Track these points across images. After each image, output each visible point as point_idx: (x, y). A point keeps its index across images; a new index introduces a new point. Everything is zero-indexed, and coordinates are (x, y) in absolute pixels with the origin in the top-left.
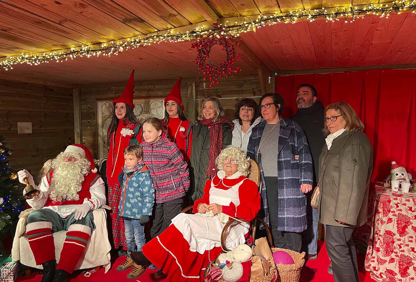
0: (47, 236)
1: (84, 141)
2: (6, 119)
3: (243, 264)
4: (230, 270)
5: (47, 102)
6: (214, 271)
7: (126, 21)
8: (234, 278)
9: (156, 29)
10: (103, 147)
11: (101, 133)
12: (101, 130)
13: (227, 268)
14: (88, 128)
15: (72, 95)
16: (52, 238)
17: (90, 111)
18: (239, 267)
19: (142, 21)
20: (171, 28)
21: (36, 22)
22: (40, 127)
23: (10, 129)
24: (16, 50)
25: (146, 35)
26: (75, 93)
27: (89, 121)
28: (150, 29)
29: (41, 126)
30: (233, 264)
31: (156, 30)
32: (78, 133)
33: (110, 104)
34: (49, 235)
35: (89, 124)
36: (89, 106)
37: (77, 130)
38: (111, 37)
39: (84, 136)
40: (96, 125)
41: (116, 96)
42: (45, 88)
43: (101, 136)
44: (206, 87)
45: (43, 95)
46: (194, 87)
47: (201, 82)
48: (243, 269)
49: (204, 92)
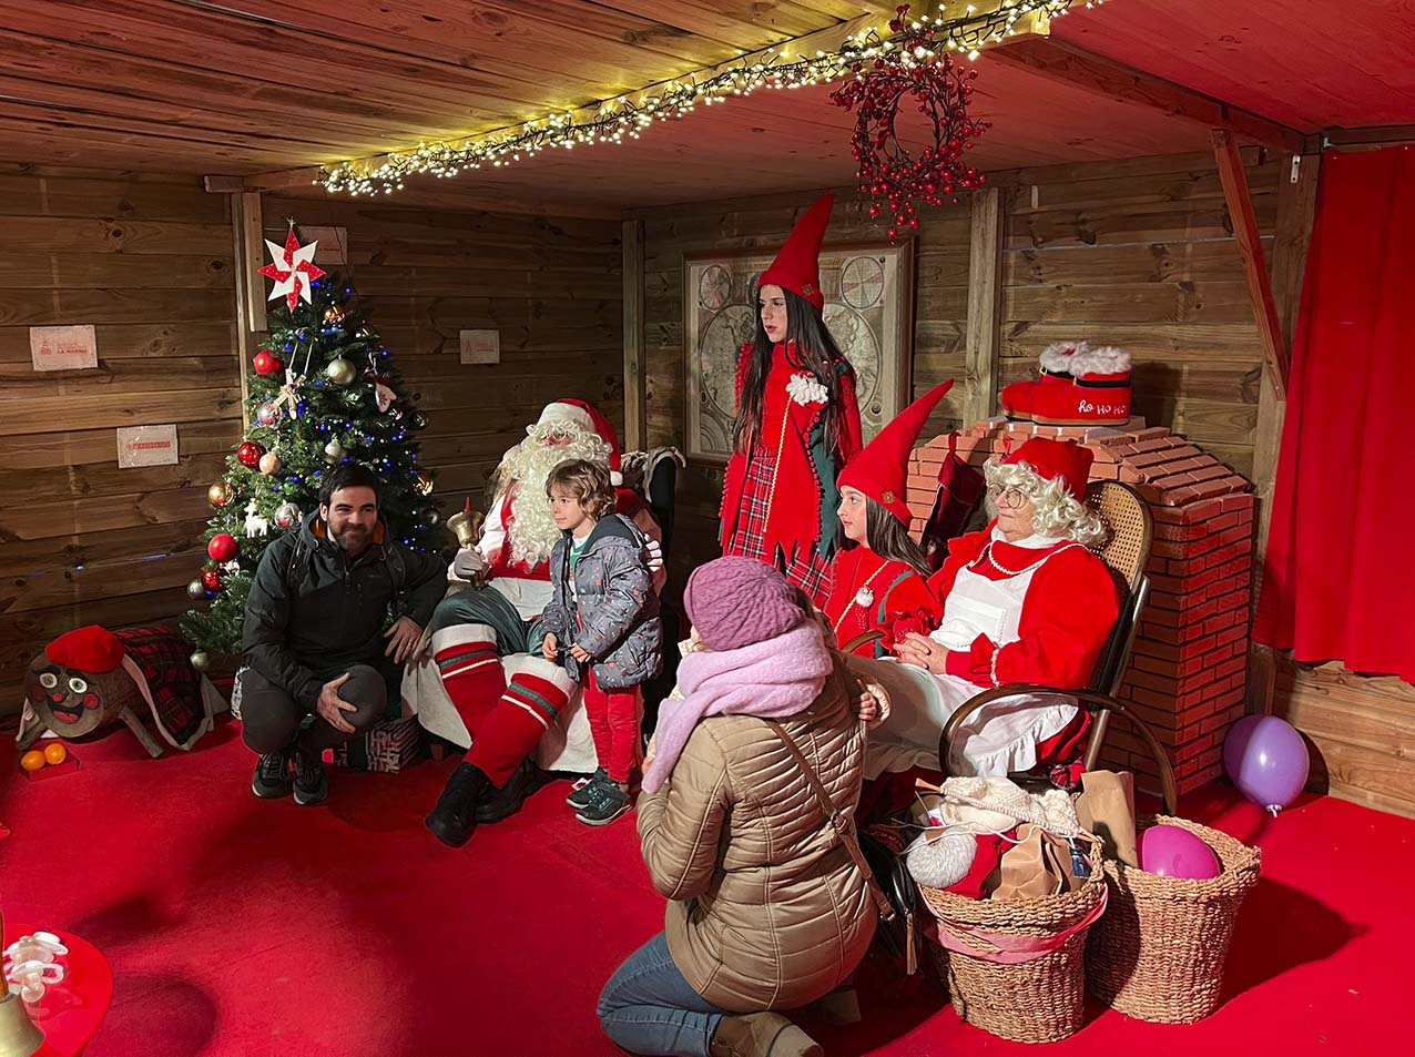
0: (485, 661)
1: (650, 387)
2: (430, 322)
3: (979, 838)
4: (929, 848)
5: (541, 270)
7: (634, 39)
8: (933, 875)
9: (738, 48)
10: (701, 412)
11: (694, 367)
12: (696, 355)
13: (925, 839)
14: (662, 348)
15: (617, 242)
17: (668, 293)
18: (961, 847)
19: (680, 32)
20: (783, 42)
21: (407, 70)
22: (522, 346)
23: (438, 351)
24: (403, 137)
25: (715, 67)
26: (629, 234)
27: (662, 324)
28: (724, 51)
29: (526, 342)
30: (944, 833)
31: (740, 52)
32: (634, 364)
33: (723, 270)
34: (489, 661)
35: (665, 336)
36: (665, 275)
37: (631, 355)
38: (620, 85)
39: (651, 374)
40: (681, 339)
41: (744, 245)
42: (539, 223)
43: (695, 377)
44: (1039, 205)
45: (531, 246)
46: (994, 208)
47: (1021, 184)
48: (972, 855)
49: (1030, 222)
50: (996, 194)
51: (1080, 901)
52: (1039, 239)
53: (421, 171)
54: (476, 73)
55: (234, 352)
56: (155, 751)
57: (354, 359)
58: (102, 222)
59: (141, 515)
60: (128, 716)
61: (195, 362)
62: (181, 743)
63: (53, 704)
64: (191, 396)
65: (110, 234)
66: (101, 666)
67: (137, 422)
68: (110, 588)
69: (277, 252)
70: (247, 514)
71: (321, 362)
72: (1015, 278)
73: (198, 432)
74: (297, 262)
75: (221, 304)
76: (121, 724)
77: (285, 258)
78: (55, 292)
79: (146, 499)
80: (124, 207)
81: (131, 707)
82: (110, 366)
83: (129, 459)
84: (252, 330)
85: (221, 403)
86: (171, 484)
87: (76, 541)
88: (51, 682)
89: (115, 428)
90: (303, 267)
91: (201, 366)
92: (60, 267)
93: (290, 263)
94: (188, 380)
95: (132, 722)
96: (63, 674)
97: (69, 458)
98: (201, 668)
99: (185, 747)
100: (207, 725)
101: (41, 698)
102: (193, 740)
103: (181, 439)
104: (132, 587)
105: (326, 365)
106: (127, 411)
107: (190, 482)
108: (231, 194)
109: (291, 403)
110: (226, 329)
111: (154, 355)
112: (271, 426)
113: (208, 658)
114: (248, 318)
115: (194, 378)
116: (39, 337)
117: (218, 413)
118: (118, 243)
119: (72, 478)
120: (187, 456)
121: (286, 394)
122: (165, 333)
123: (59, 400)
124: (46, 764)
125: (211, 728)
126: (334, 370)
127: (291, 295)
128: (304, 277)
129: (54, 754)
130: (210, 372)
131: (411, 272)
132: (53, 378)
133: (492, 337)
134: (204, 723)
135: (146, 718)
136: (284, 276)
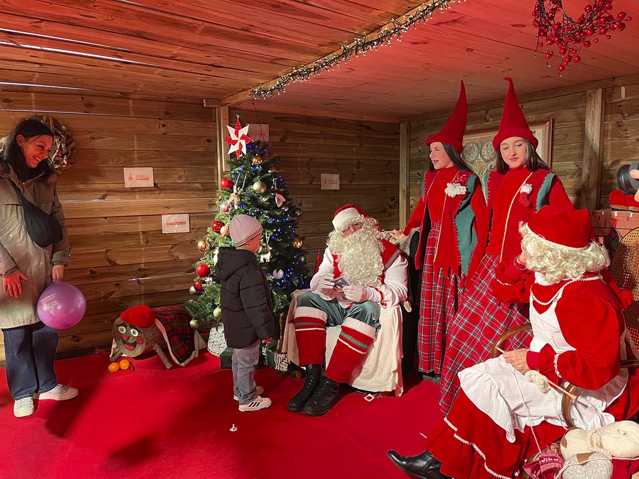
1: (412, 202)
2: (307, 170)
3: (615, 462)
4: (580, 467)
5: (360, 146)
6: (547, 457)
13: (577, 460)
14: (418, 183)
15: (397, 133)
16: (324, 334)
17: (421, 157)
18: (603, 468)
22: (351, 181)
23: (311, 183)
26: (403, 129)
27: (419, 171)
29: (352, 180)
30: (590, 457)
32: (404, 191)
34: (319, 329)
36: (420, 148)
37: (403, 186)
39: (412, 196)
42: (360, 124)
44: (626, 96)
45: (355, 135)
46: (599, 99)
47: (615, 86)
48: (610, 473)
49: (621, 106)
50: (601, 92)
52: (626, 115)
53: (294, 82)
55: (216, 181)
56: (169, 366)
57: (266, 182)
58: (157, 120)
59: (173, 256)
60: (158, 349)
61: (198, 186)
62: (181, 363)
63: (125, 341)
64: (196, 201)
65: (161, 126)
66: (144, 322)
67: (171, 212)
68: (158, 288)
69: (232, 130)
71: (250, 182)
72: (611, 137)
73: (199, 218)
74: (240, 135)
75: (210, 157)
76: (154, 353)
77: (235, 134)
78: (135, 152)
79: (174, 248)
80: (167, 113)
81: (158, 344)
82: (159, 186)
83: (166, 230)
84: (224, 171)
85: (209, 205)
86: (186, 242)
87: (142, 266)
88: (123, 331)
89: (161, 215)
90: (243, 137)
91: (201, 187)
92: (137, 140)
93: (237, 136)
94: (195, 194)
95: (159, 351)
96: (128, 327)
97: (140, 228)
98: (194, 327)
99: (183, 364)
100: (195, 354)
101: (119, 337)
102: (187, 361)
103: (191, 221)
104: (167, 288)
105: (253, 184)
106: (166, 207)
107: (195, 241)
108: (215, 107)
109: (235, 202)
110: (212, 170)
111: (179, 181)
112: (226, 213)
113: (198, 322)
114: (222, 165)
115: (197, 192)
116: (128, 172)
117: (208, 209)
118: (163, 130)
119: (141, 238)
120: (194, 229)
121: (233, 198)
122: (184, 172)
123: (137, 200)
124: (120, 369)
125: (197, 356)
126: (256, 186)
127: (237, 151)
128: (243, 142)
129: (124, 365)
130: (205, 190)
131: (298, 146)
132: (133, 190)
133: (336, 177)
134: (193, 353)
135: (166, 351)
136: (235, 142)
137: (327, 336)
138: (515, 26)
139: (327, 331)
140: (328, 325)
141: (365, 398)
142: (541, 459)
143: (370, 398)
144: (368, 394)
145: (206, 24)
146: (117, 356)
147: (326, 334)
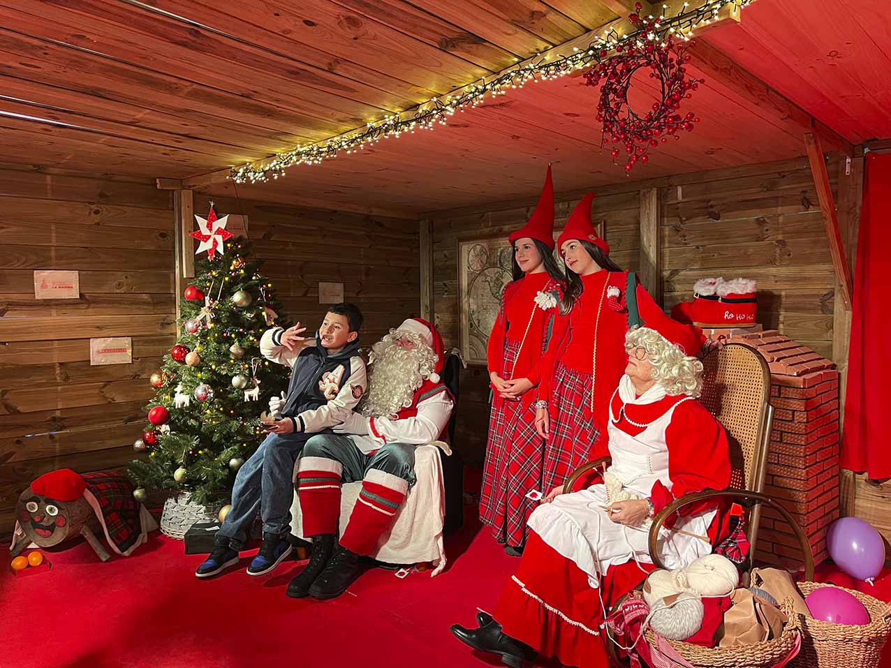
0: (329, 486)
1: (436, 321)
2: (300, 277)
3: (704, 600)
4: (669, 610)
5: (370, 247)
6: (631, 605)
7: (447, 45)
8: (675, 630)
9: (516, 56)
10: (469, 334)
11: (465, 307)
12: (466, 299)
13: (664, 603)
14: (445, 296)
15: (417, 233)
16: (338, 493)
17: (448, 263)
18: (692, 607)
19: (479, 40)
20: (546, 50)
22: (358, 293)
23: (305, 295)
25: (498, 73)
26: (423, 227)
27: (445, 282)
28: (505, 59)
29: (360, 291)
30: (678, 598)
31: (516, 60)
32: (426, 306)
33: (482, 247)
34: (332, 487)
35: (446, 289)
36: (446, 252)
37: (425, 301)
38: (433, 88)
39: (437, 313)
40: (458, 289)
41: (495, 231)
42: (368, 218)
43: (465, 312)
44: (683, 197)
45: (363, 233)
46: (654, 199)
47: (671, 186)
48: (702, 613)
49: (677, 209)
50: (655, 192)
51: (783, 645)
52: (684, 219)
53: (298, 163)
54: (337, 76)
55: (172, 292)
56: (104, 557)
57: (251, 291)
58: (87, 204)
59: (105, 398)
60: (87, 533)
61: (146, 297)
62: (122, 552)
63: (37, 524)
64: (143, 319)
65: (92, 212)
66: (68, 496)
67: (105, 335)
68: (81, 446)
69: (202, 223)
70: (176, 392)
71: (229, 292)
72: (669, 243)
73: (146, 342)
74: (215, 228)
75: (165, 259)
76: (81, 539)
77: (207, 227)
78: (53, 248)
79: (108, 387)
80: (102, 195)
81: (90, 526)
82: (87, 297)
83: (96, 359)
84: (185, 276)
85: (162, 324)
86: (125, 377)
87: (58, 414)
88: (34, 508)
89: (90, 338)
90: (219, 232)
91: (150, 299)
92: (57, 233)
93: (211, 230)
94: (139, 308)
95: (88, 536)
96: (42, 502)
97: (56, 358)
98: (140, 499)
99: (126, 553)
100: (143, 538)
101: (26, 518)
102: (131, 549)
103: (134, 347)
104: (96, 445)
105: (232, 294)
106: (98, 327)
107: (139, 375)
108: (174, 190)
109: (208, 319)
110: (167, 276)
111: (118, 291)
112: (194, 334)
113: (146, 493)
114: (182, 268)
115: (145, 307)
116: (40, 276)
117: (160, 331)
118: (97, 218)
119: (58, 372)
120: (138, 359)
121: (205, 312)
122: (126, 277)
123: (53, 318)
124: (29, 566)
125: (145, 540)
126: (237, 297)
127: (210, 250)
128: (219, 238)
129: (34, 559)
130: (155, 304)
131: (288, 246)
132: (48, 304)
133: (339, 287)
134: (141, 536)
135: (100, 535)
136: (206, 238)
137: (342, 496)
138: (567, 114)
139: (342, 489)
140: (343, 480)
141: (396, 574)
142: (625, 607)
143: (402, 574)
144: (400, 569)
145: (195, 86)
146: (20, 548)
147: (341, 493)
